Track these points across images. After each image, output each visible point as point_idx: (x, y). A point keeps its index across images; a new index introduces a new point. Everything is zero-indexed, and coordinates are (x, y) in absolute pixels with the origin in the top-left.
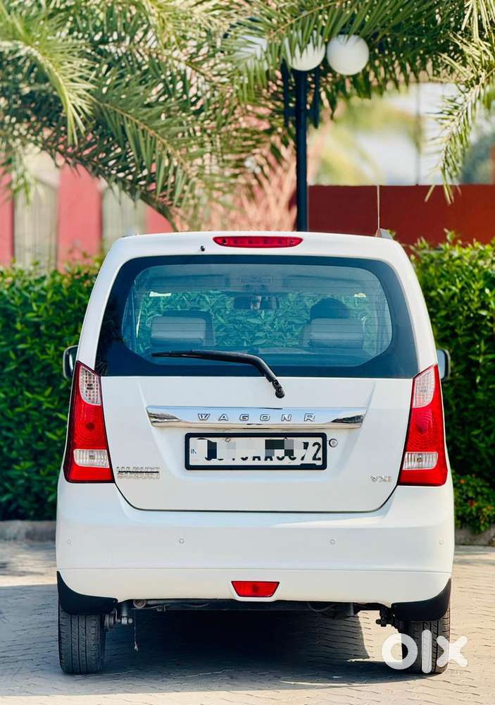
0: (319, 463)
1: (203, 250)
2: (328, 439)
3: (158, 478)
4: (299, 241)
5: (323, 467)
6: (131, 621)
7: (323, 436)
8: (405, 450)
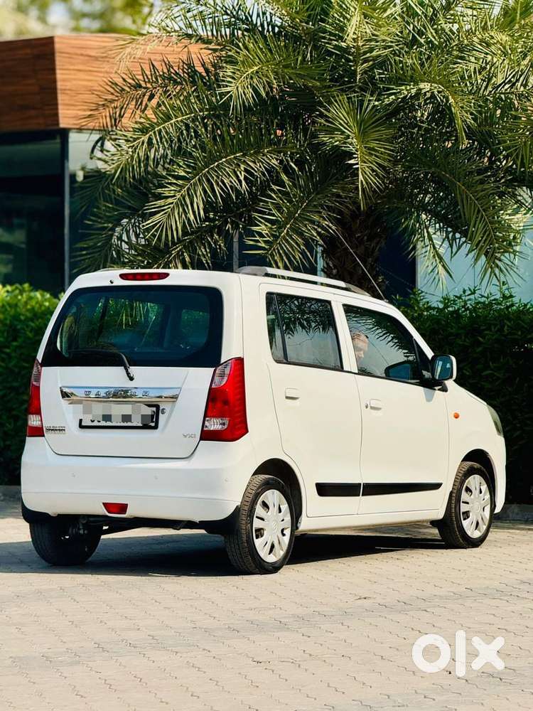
0: (153, 424)
1: (112, 283)
2: (161, 408)
3: (64, 434)
4: (167, 275)
5: (156, 427)
6: (86, 532)
7: (157, 407)
8: (205, 416)
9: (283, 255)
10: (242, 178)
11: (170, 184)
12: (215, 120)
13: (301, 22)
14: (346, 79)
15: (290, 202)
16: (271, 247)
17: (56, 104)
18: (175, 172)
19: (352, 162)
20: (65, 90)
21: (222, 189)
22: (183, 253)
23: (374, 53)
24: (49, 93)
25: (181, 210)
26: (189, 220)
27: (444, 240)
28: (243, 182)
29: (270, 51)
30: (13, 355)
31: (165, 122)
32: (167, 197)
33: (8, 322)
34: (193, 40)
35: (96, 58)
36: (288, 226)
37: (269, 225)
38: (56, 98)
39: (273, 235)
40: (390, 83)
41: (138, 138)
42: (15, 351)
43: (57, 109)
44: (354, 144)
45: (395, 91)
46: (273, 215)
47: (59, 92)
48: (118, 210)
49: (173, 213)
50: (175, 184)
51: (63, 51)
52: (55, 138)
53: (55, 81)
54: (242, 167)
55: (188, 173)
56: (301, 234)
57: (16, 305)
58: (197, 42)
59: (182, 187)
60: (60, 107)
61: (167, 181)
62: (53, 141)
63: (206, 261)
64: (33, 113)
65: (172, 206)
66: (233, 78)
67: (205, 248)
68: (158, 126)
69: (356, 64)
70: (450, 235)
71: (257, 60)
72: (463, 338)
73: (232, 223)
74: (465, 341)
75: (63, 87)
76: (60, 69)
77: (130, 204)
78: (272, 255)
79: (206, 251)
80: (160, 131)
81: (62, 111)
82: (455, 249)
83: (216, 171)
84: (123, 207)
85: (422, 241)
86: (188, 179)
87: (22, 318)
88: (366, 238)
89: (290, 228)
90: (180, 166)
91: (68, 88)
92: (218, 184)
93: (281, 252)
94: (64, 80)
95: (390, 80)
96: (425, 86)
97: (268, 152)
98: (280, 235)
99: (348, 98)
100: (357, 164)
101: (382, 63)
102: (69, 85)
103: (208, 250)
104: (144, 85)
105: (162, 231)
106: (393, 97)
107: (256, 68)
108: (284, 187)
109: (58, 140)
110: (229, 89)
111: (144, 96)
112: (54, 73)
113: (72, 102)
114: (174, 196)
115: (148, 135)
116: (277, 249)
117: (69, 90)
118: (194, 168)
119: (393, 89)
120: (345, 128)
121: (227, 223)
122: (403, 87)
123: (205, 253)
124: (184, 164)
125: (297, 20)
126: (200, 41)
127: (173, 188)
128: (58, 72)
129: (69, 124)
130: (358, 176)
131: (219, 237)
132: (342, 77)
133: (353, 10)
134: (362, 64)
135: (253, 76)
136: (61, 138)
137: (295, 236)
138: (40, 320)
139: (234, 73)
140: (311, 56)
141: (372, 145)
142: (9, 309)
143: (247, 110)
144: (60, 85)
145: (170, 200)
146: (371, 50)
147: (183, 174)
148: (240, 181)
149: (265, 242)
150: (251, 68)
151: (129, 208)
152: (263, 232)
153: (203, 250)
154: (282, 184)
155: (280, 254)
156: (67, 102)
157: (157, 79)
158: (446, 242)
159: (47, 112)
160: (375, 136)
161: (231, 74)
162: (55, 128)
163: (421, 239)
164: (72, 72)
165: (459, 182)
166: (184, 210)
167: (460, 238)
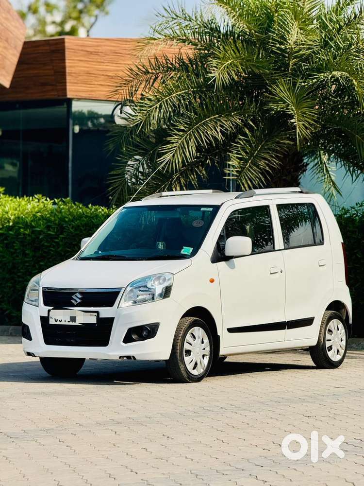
9: (248, 179)
10: (219, 131)
11: (176, 134)
12: (201, 94)
13: (255, 32)
14: (283, 69)
15: (250, 146)
16: (240, 174)
17: (65, 83)
18: (178, 127)
19: (292, 121)
20: (71, 73)
21: (206, 137)
22: (180, 178)
23: (301, 53)
24: (60, 75)
25: (181, 151)
26: (186, 156)
27: (347, 172)
28: (219, 133)
29: (238, 51)
30: (61, 243)
31: (170, 95)
32: (174, 143)
33: (57, 222)
34: (186, 43)
35: (91, 53)
36: (250, 161)
37: (238, 161)
38: (65, 79)
39: (241, 167)
40: (313, 71)
41: (154, 105)
42: (62, 241)
43: (66, 85)
44: (292, 110)
45: (317, 76)
46: (241, 154)
47: (67, 74)
48: (137, 151)
49: (176, 153)
50: (178, 134)
51: (70, 48)
52: (63, 105)
53: (64, 68)
54: (219, 123)
55: (186, 127)
56: (258, 166)
57: (60, 212)
58: (189, 44)
59: (182, 136)
60: (68, 84)
61: (173, 133)
62: (62, 106)
63: (195, 183)
64: (50, 88)
65: (175, 148)
66: (217, 68)
67: (194, 175)
68: (166, 97)
69: (289, 60)
70: (351, 169)
71: (231, 57)
72: (357, 234)
73: (211, 159)
74: (358, 235)
75: (70, 72)
76: (69, 60)
77: (144, 147)
78: (241, 180)
79: (194, 177)
80: (167, 101)
81: (69, 87)
82: (354, 177)
83: (203, 126)
84: (140, 149)
85: (322, 172)
86: (186, 131)
87: (67, 220)
88: (292, 170)
89: (251, 162)
90: (181, 124)
91: (73, 72)
92: (204, 134)
93: (246, 177)
94: (71, 67)
95: (312, 70)
96: (337, 74)
97: (234, 114)
98: (245, 167)
99: (284, 81)
100: (295, 122)
101: (307, 59)
102: (73, 70)
103: (195, 176)
104: (150, 71)
105: (169, 165)
106: (315, 80)
107: (230, 62)
108: (248, 137)
109: (65, 106)
110: (213, 75)
111: (151, 79)
112: (65, 63)
113: (75, 81)
114: (177, 142)
115: (159, 103)
116: (244, 176)
117: (74, 73)
118: (190, 125)
119: (316, 75)
120: (287, 100)
121: (207, 159)
122: (322, 74)
123: (193, 178)
124: (183, 122)
125: (253, 31)
126: (191, 44)
127: (177, 137)
128: (67, 61)
129: (73, 95)
130: (296, 129)
131: (203, 168)
132: (280, 67)
133: (291, 25)
134: (293, 60)
135: (228, 66)
136: (67, 104)
137: (255, 168)
138: (78, 221)
139: (217, 65)
140: (262, 55)
141: (304, 111)
142: (57, 214)
143: (225, 87)
144: (68, 70)
145: (175, 145)
146: (300, 50)
147: (183, 128)
148: (218, 133)
149: (237, 171)
150: (227, 62)
151: (143, 149)
152: (236, 165)
153: (192, 176)
154: (245, 135)
155: (246, 179)
156: (72, 81)
157: (159, 68)
158: (349, 173)
159: (59, 87)
160: (305, 105)
161: (215, 65)
162: (64, 97)
163: (321, 171)
164: (76, 61)
165: (357, 134)
166: (183, 151)
167: (357, 171)
